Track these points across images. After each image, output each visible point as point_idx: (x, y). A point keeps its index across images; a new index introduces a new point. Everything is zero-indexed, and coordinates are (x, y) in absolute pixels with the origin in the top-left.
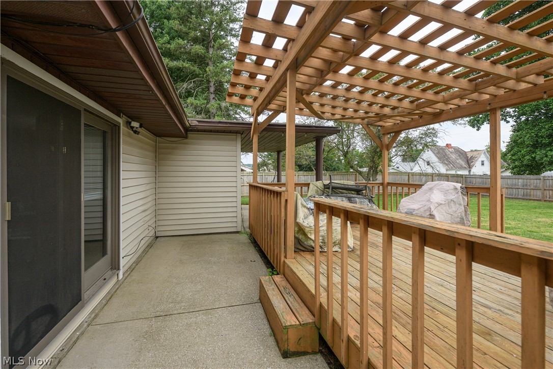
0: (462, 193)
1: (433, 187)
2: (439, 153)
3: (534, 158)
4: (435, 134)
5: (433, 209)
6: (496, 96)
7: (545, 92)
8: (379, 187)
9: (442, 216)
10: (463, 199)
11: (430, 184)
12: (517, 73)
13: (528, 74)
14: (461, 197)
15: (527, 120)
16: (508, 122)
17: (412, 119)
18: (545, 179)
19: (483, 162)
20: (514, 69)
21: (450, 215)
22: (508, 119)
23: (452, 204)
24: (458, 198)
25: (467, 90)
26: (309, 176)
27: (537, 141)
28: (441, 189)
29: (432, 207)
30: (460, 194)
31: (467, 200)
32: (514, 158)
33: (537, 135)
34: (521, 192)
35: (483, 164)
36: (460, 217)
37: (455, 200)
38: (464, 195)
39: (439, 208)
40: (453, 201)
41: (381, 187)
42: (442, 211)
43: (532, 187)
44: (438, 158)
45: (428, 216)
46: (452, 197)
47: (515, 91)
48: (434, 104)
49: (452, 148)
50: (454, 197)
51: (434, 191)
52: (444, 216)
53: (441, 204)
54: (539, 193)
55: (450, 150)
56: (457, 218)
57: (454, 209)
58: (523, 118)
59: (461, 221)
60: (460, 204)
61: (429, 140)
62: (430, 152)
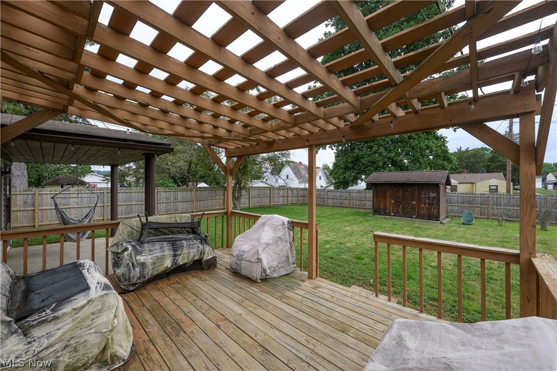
0: (288, 228)
1: (265, 222)
2: (294, 169)
3: (345, 177)
4: (288, 155)
5: (260, 252)
6: (312, 133)
7: (344, 137)
8: (223, 216)
9: (270, 258)
10: (289, 234)
11: (264, 217)
12: (325, 113)
13: (333, 116)
14: (287, 233)
15: (342, 149)
16: (333, 149)
17: (251, 144)
18: (350, 192)
19: (320, 177)
20: (322, 109)
21: (277, 255)
22: (333, 147)
23: (279, 242)
24: (284, 234)
25: (289, 123)
26: (172, 193)
27: (346, 165)
28: (272, 225)
29: (260, 250)
30: (287, 229)
31: (292, 235)
32: (335, 176)
33: (346, 161)
34: (339, 201)
35: (320, 179)
36: (285, 255)
37: (282, 237)
38: (290, 230)
39: (267, 249)
40: (281, 239)
41: (225, 217)
42: (270, 252)
43: (344, 198)
44: (294, 173)
45: (256, 261)
46: (280, 234)
47: (325, 130)
48: (264, 132)
49: (303, 165)
50: (281, 234)
51: (266, 228)
52: (272, 257)
53: (269, 244)
54: (347, 202)
55: (302, 167)
56: (283, 256)
57: (281, 247)
58: (340, 148)
59: (286, 259)
60: (286, 241)
61: (285, 160)
62: (289, 168)
